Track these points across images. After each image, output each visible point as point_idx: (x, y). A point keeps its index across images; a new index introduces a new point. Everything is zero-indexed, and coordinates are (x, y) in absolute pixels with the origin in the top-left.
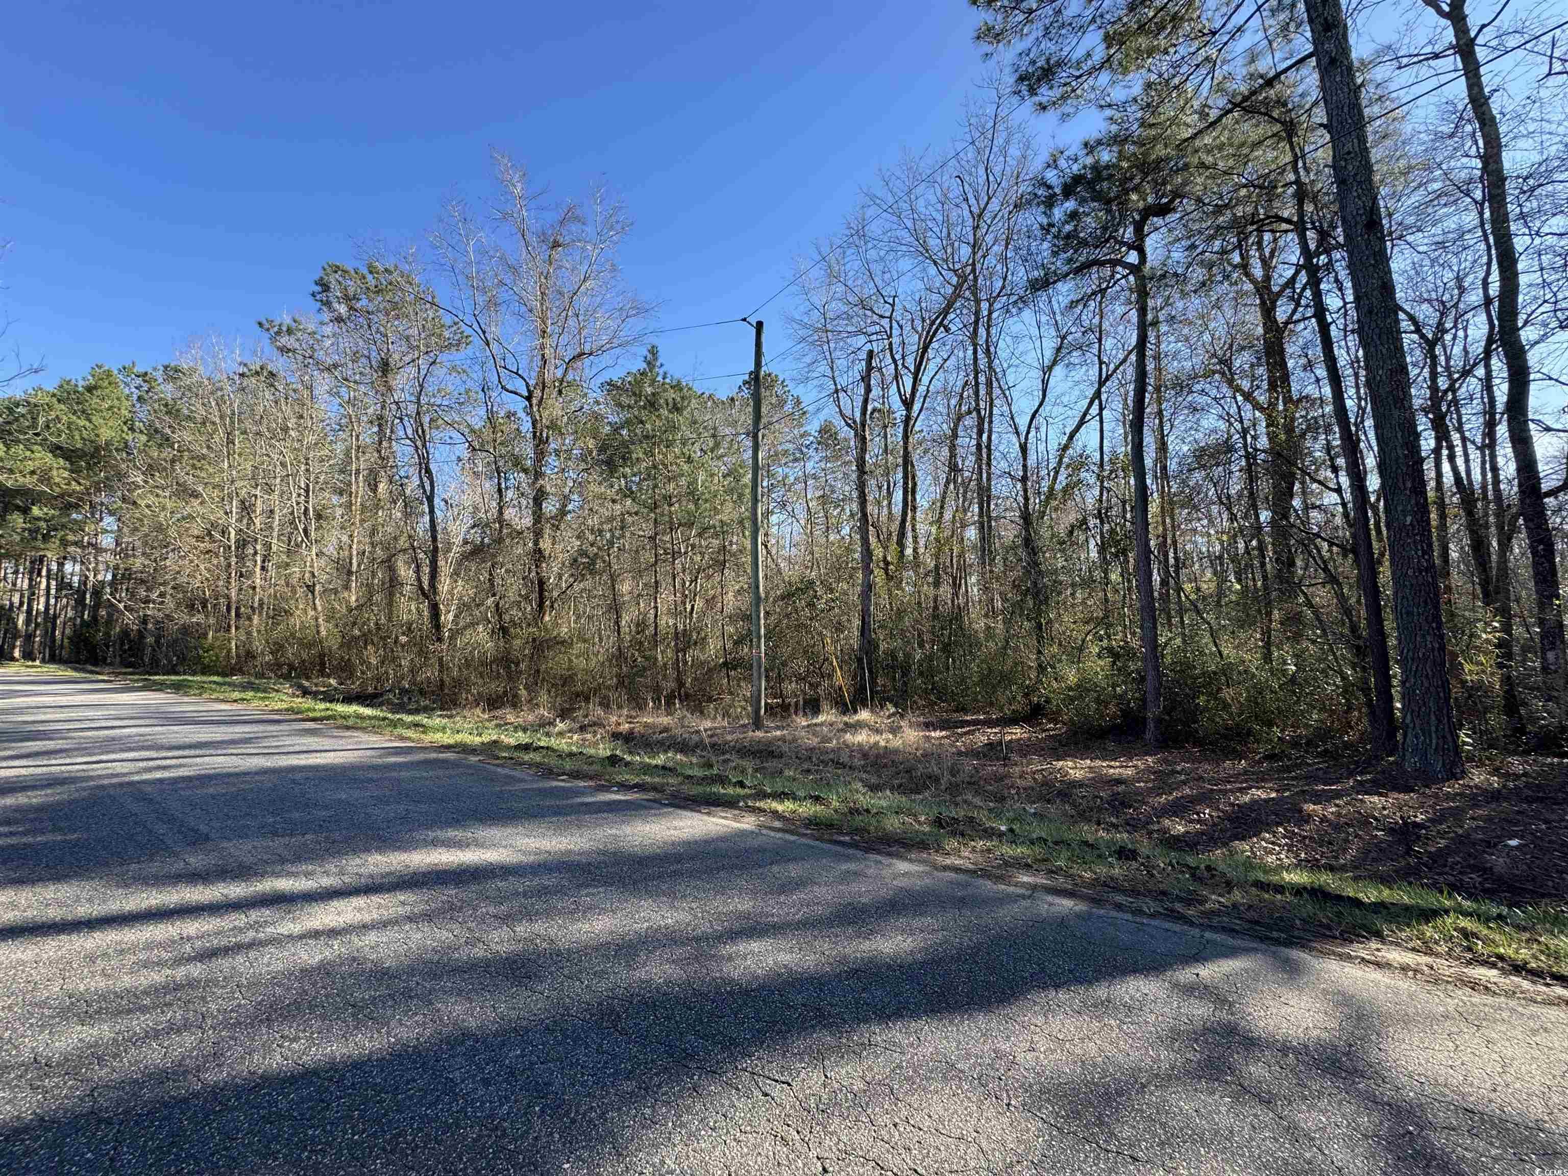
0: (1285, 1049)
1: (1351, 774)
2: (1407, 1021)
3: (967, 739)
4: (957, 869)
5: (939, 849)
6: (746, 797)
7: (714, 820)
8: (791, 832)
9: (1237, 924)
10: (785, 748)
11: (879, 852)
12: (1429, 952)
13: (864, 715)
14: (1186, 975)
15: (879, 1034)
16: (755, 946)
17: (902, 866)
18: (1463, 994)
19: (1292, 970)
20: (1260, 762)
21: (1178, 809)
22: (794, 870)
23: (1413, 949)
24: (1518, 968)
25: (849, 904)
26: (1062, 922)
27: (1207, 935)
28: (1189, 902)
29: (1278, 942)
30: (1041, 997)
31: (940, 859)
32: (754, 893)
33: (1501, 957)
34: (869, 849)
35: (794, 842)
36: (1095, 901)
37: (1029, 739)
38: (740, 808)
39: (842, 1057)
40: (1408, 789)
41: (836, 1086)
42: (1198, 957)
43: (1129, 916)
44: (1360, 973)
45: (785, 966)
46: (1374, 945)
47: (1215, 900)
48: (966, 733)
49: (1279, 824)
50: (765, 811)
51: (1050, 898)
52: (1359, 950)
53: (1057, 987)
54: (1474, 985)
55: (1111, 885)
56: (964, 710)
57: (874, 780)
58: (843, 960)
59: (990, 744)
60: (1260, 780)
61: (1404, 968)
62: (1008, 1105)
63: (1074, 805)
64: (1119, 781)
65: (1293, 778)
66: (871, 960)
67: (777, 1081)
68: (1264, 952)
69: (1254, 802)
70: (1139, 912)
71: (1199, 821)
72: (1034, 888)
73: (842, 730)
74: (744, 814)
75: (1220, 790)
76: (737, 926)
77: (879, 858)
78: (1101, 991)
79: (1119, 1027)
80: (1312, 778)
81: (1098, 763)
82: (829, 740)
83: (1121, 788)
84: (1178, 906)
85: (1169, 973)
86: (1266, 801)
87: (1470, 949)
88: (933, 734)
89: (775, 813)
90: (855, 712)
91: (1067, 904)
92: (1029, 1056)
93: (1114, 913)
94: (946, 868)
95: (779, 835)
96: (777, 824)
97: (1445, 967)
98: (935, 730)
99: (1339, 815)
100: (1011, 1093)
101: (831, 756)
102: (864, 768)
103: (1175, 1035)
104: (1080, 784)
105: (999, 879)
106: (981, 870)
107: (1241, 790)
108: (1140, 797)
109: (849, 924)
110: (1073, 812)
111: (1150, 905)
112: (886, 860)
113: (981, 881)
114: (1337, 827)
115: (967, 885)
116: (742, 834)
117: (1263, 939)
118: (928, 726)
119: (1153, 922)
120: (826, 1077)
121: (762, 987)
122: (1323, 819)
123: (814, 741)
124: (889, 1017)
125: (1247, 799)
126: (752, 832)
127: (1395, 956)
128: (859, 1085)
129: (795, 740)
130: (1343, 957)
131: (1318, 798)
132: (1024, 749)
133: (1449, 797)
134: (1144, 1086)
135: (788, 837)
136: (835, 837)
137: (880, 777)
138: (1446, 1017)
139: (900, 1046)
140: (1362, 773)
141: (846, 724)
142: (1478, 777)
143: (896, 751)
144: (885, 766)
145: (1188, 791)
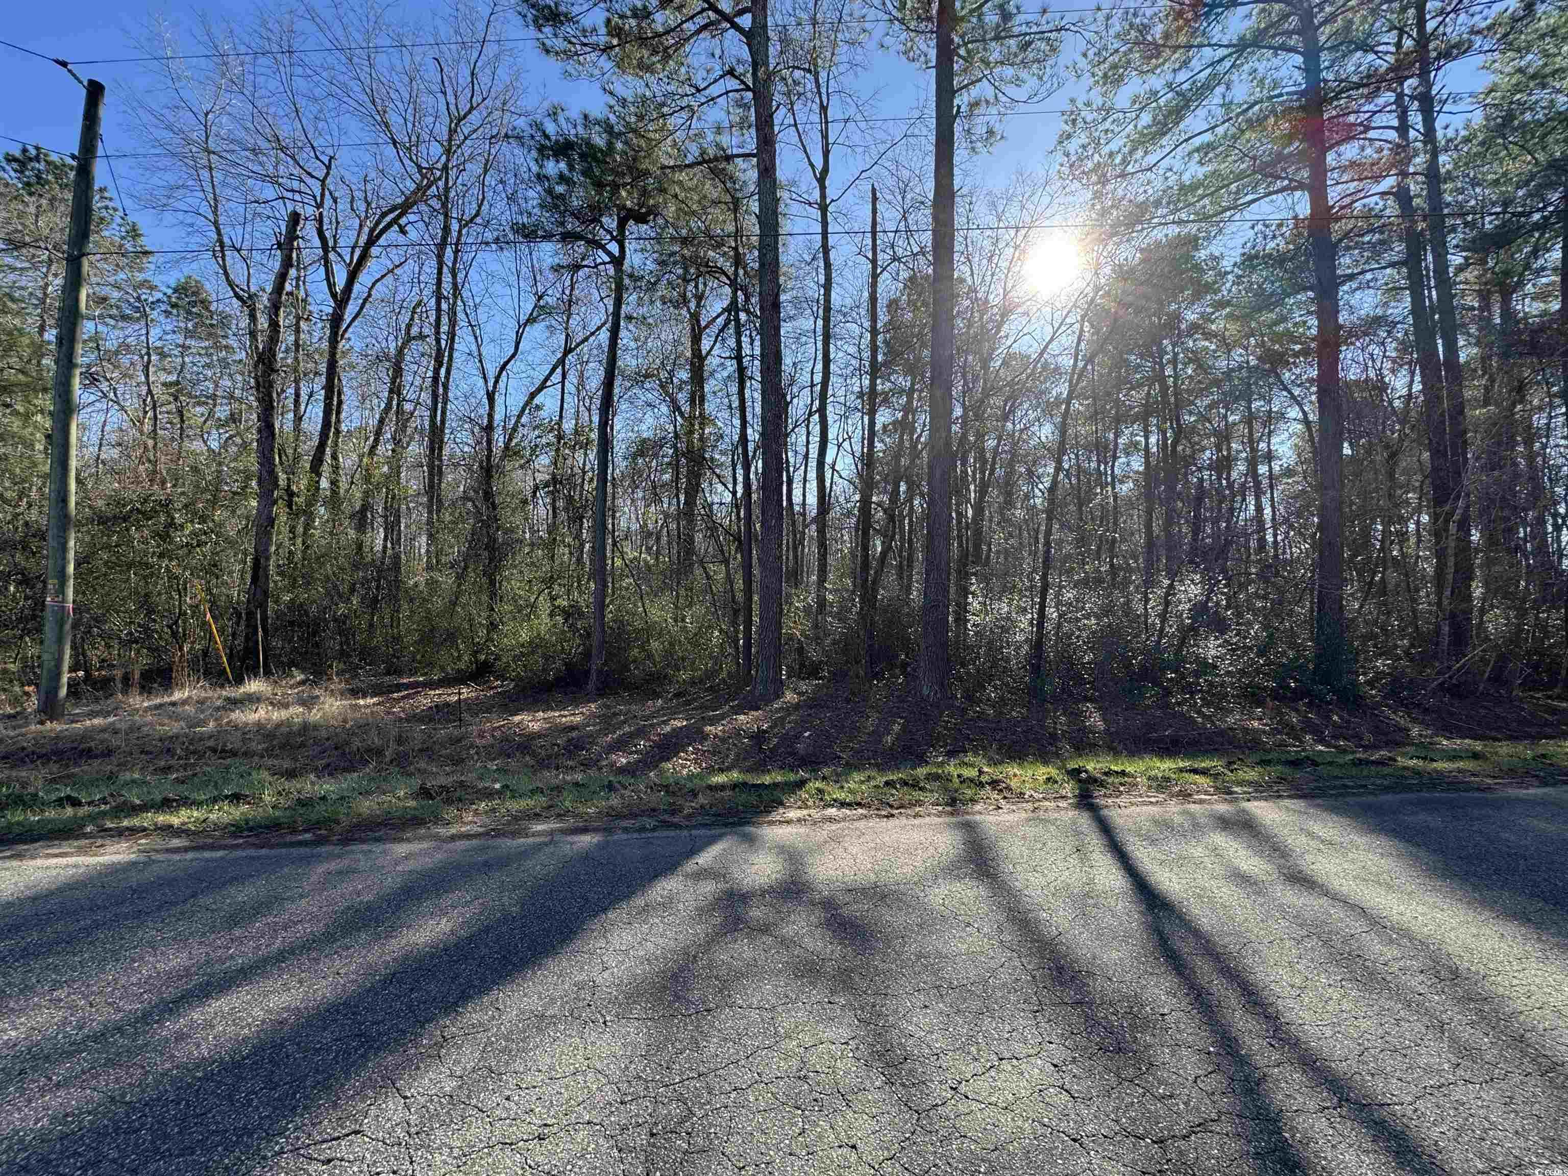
0: (763, 893)
1: (727, 702)
2: (811, 851)
3: (407, 704)
4: (467, 836)
5: (437, 820)
6: (91, 818)
7: (39, 862)
8: (212, 847)
9: (707, 820)
10: (115, 742)
11: (363, 841)
12: (807, 807)
13: (254, 686)
14: (690, 866)
15: (452, 1027)
16: (219, 1005)
17: (401, 849)
18: (828, 826)
19: (751, 840)
20: (671, 700)
21: (620, 745)
22: (243, 894)
23: (800, 808)
24: (843, 804)
25: (349, 908)
26: (586, 857)
27: (693, 832)
28: (673, 813)
29: (733, 824)
30: (596, 924)
31: (442, 831)
32: (181, 941)
33: (835, 800)
34: (347, 839)
35: (222, 858)
36: (608, 830)
37: (477, 698)
38: (86, 836)
39: (418, 1068)
40: (757, 709)
41: (422, 1100)
42: (693, 851)
43: (636, 835)
44: (781, 831)
45: (287, 1009)
46: (781, 811)
47: (689, 807)
48: (403, 698)
49: (690, 744)
50: (144, 829)
51: (569, 838)
52: (775, 816)
53: (605, 910)
54: (831, 820)
55: (614, 815)
56: (399, 672)
57: (287, 764)
58: (371, 969)
59: (436, 706)
60: (673, 714)
61: (799, 820)
62: (605, 1023)
63: (534, 755)
64: (572, 728)
65: (693, 709)
66: (406, 957)
67: (339, 1138)
68: (730, 834)
69: (674, 730)
70: (642, 829)
71: (636, 752)
72: (552, 833)
73: (223, 707)
74: (99, 842)
75: (651, 725)
76: (169, 993)
77: (365, 847)
78: (639, 901)
79: (662, 922)
80: (704, 708)
81: (551, 714)
82: (203, 723)
83: (574, 734)
84: (666, 817)
85: (679, 869)
86: (681, 728)
87: (821, 799)
88: (362, 702)
89: (168, 830)
90: (239, 681)
91: (587, 840)
92: (606, 974)
93: (625, 836)
94: (453, 838)
95: (190, 855)
96: (176, 842)
97: (816, 813)
98: (364, 697)
99: (724, 731)
100: (603, 1012)
101: (211, 743)
102: (269, 752)
103: (700, 910)
104: (539, 735)
105: (514, 834)
106: (493, 830)
107: (664, 722)
108: (592, 738)
109: (359, 930)
110: (532, 762)
111: (650, 823)
112: (378, 848)
113: (499, 841)
114: (723, 740)
115: (483, 849)
116: (114, 870)
117: (726, 825)
118: (355, 693)
119: (656, 834)
120: (405, 1098)
121: (258, 1050)
122: (716, 736)
123: (175, 727)
124: (456, 1004)
125: (668, 729)
126: (134, 864)
127: (793, 814)
128: (449, 1086)
129: (134, 728)
130: (772, 823)
131: (713, 721)
132: (477, 708)
133: (778, 710)
134: (695, 957)
135: (207, 854)
136: (288, 838)
137: (296, 760)
138: (826, 842)
139: (481, 1024)
140: (733, 701)
141: (228, 699)
142: (790, 697)
143: (316, 727)
144: (302, 745)
145: (627, 729)
